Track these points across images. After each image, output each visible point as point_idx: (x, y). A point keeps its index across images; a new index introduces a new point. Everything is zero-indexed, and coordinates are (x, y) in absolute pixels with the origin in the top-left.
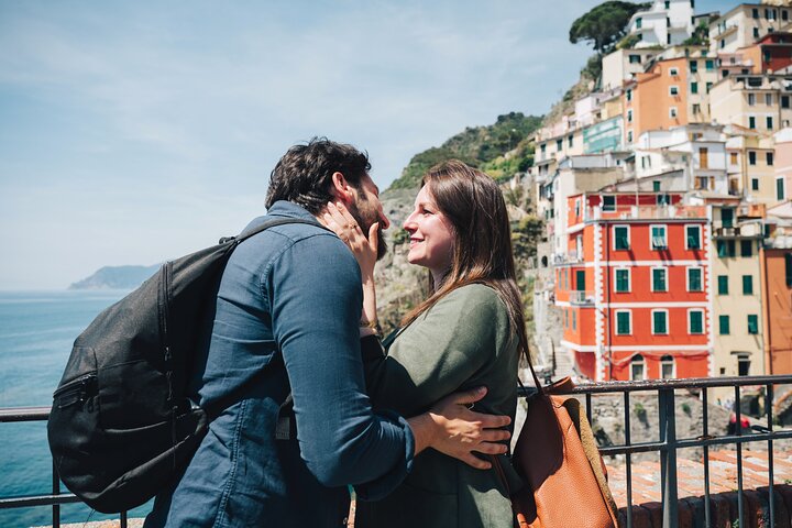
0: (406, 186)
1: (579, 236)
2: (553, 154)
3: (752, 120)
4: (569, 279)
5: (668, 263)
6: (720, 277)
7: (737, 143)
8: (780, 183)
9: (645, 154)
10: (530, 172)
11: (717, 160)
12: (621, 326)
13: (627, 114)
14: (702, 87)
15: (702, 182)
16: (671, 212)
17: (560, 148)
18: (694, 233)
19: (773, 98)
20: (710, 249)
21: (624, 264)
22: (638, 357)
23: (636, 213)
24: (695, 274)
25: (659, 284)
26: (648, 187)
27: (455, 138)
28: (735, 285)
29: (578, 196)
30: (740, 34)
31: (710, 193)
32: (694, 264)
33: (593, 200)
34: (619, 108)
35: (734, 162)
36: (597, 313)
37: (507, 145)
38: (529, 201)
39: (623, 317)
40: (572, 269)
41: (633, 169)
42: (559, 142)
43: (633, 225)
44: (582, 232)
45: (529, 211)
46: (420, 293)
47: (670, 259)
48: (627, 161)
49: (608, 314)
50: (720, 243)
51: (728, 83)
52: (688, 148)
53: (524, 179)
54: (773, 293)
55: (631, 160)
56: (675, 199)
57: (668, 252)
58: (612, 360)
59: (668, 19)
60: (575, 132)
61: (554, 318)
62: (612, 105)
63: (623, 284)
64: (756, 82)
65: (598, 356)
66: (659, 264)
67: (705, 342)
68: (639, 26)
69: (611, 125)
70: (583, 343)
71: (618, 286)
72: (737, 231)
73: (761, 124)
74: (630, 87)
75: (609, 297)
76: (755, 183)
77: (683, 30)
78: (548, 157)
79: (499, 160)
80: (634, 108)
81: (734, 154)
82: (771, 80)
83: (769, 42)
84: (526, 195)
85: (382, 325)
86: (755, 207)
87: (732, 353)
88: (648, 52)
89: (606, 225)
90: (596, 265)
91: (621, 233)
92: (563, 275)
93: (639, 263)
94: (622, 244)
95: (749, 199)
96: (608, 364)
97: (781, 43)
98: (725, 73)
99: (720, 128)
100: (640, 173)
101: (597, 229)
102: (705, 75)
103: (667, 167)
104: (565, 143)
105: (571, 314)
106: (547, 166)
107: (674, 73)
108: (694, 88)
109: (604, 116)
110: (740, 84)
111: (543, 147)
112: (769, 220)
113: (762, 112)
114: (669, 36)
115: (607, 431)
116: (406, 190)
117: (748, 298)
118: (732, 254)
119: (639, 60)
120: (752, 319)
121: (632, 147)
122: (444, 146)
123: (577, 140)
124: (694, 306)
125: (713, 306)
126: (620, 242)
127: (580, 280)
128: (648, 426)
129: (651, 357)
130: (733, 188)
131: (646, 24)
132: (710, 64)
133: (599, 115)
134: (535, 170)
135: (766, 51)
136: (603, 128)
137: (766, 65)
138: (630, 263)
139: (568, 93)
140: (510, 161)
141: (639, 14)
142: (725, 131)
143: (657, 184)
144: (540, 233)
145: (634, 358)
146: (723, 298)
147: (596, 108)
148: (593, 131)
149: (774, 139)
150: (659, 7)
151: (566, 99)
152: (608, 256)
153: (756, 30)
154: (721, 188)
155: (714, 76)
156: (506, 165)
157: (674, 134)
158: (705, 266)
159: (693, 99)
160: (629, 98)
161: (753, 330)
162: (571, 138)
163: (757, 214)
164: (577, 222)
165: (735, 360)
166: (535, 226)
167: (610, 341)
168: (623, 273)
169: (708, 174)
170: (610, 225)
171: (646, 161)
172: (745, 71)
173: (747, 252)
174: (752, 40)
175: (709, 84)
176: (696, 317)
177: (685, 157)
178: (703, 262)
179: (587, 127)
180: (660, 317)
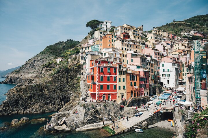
0: (44, 53)
1: (93, 69)
2: (84, 50)
3: (123, 48)
4: (91, 78)
5: (110, 75)
6: (119, 78)
7: (121, 52)
8: (128, 61)
9: (105, 53)
10: (79, 54)
11: (118, 56)
12: (101, 88)
13: (100, 44)
14: (114, 41)
15: (115, 59)
16: (111, 65)
17: (86, 49)
18: (115, 69)
19: (126, 45)
20: (118, 73)
21: (102, 75)
22: (104, 94)
23: (105, 65)
24: (115, 78)
25: (108, 79)
26: (106, 60)
27: (57, 43)
28: (122, 80)
29: (93, 60)
30: (119, 31)
31: (116, 62)
32: (115, 76)
33: (96, 62)
34: (99, 42)
35: (120, 56)
36: (97, 85)
37: (71, 47)
38: (78, 60)
39: (102, 86)
40: (91, 76)
41: (102, 56)
42: (86, 48)
43: (104, 67)
44: (94, 68)
45: (78, 62)
46: (53, 80)
47: (111, 75)
48: (101, 54)
49: (99, 85)
50: (119, 72)
51: (118, 41)
52: (113, 52)
53: (77, 55)
54: (128, 82)
55: (102, 54)
56: (111, 63)
57: (110, 73)
58: (99, 95)
59: (106, 26)
60: (89, 46)
61: (86, 86)
62: (98, 42)
63: (102, 79)
64: (123, 41)
65: (96, 94)
66: (109, 76)
67: (116, 91)
68: (101, 26)
69: (97, 46)
70: (93, 92)
71: (101, 80)
72: (122, 69)
73: (124, 49)
74: (101, 39)
75: (99, 82)
76: (124, 60)
77: (109, 28)
78: (83, 51)
79: (70, 50)
80: (102, 43)
81: (120, 55)
82: (126, 41)
83: (124, 34)
84: (77, 59)
85: (43, 88)
86: (125, 65)
87: (121, 93)
88: (104, 32)
89: (99, 67)
90: (96, 75)
91: (102, 69)
92: (89, 77)
93: (105, 75)
94: (102, 71)
95: (123, 64)
96: (98, 96)
97: (126, 34)
98: (118, 39)
99: (118, 49)
100: (104, 57)
101: (97, 68)
102: (114, 39)
103: (109, 56)
104: (87, 48)
105: (91, 85)
106: (83, 53)
107: (109, 37)
108: (112, 40)
109: (96, 44)
110: (121, 41)
111: (82, 49)
112: (127, 68)
113: (124, 47)
114: (106, 29)
115: (98, 110)
116: (44, 55)
117: (124, 82)
118: (121, 74)
119: (102, 33)
120: (124, 86)
121: (101, 51)
122: (54, 45)
123: (90, 48)
124: (114, 84)
125: (118, 84)
126: (101, 70)
127: (93, 78)
128: (106, 109)
129: (107, 94)
130: (120, 61)
131: (102, 26)
132: (115, 37)
133: (94, 43)
134: (80, 54)
135: (124, 35)
136: (96, 46)
137: (124, 38)
138: (103, 75)
139: (86, 37)
140: (72, 50)
141: (101, 24)
142: (119, 50)
143: (107, 59)
144: (81, 67)
145: (103, 95)
146: (120, 82)
147: (94, 42)
148: (93, 47)
149: (127, 52)
150: (105, 23)
151: (85, 39)
152: (99, 73)
153: (122, 31)
154: (118, 61)
155: (116, 39)
156: (71, 51)
157: (110, 49)
158: (117, 76)
159: (112, 43)
160: (101, 41)
161: (124, 89)
162: (88, 47)
163: (125, 66)
164: (92, 66)
165: (121, 94)
166: (80, 66)
167: (99, 91)
168: (102, 77)
169: (116, 58)
170: (100, 67)
171: (105, 54)
172: (121, 39)
173: (124, 74)
174: (121, 33)
175: (115, 40)
176: (115, 86)
177: (112, 54)
178: (117, 75)
179: (92, 46)
180: (108, 86)
